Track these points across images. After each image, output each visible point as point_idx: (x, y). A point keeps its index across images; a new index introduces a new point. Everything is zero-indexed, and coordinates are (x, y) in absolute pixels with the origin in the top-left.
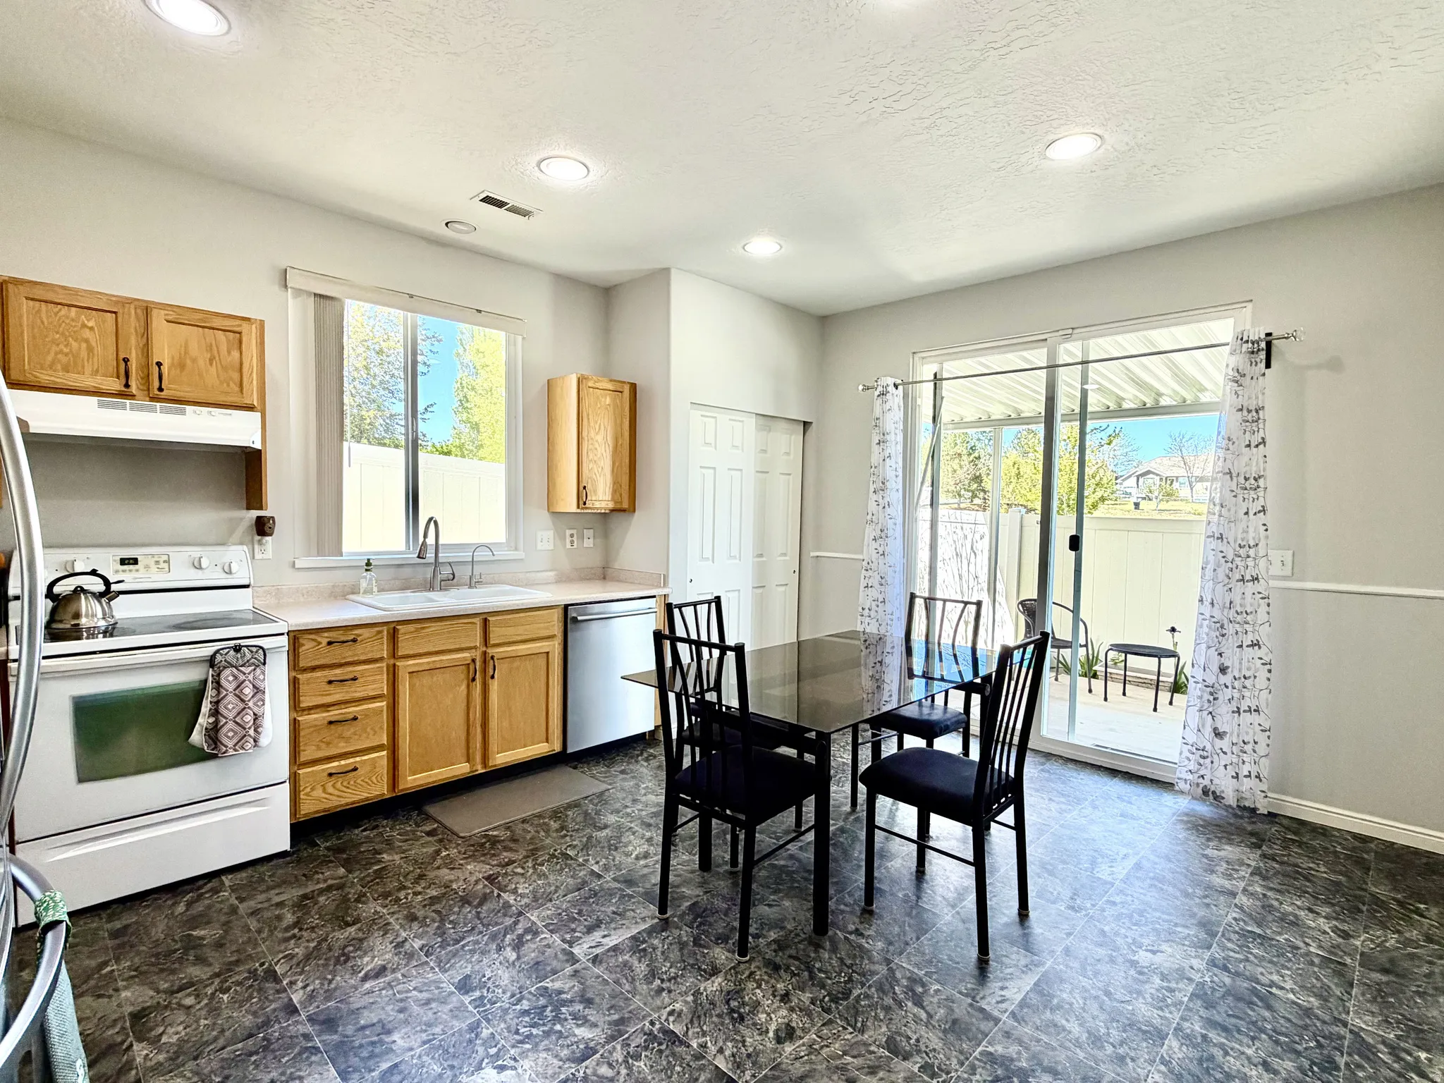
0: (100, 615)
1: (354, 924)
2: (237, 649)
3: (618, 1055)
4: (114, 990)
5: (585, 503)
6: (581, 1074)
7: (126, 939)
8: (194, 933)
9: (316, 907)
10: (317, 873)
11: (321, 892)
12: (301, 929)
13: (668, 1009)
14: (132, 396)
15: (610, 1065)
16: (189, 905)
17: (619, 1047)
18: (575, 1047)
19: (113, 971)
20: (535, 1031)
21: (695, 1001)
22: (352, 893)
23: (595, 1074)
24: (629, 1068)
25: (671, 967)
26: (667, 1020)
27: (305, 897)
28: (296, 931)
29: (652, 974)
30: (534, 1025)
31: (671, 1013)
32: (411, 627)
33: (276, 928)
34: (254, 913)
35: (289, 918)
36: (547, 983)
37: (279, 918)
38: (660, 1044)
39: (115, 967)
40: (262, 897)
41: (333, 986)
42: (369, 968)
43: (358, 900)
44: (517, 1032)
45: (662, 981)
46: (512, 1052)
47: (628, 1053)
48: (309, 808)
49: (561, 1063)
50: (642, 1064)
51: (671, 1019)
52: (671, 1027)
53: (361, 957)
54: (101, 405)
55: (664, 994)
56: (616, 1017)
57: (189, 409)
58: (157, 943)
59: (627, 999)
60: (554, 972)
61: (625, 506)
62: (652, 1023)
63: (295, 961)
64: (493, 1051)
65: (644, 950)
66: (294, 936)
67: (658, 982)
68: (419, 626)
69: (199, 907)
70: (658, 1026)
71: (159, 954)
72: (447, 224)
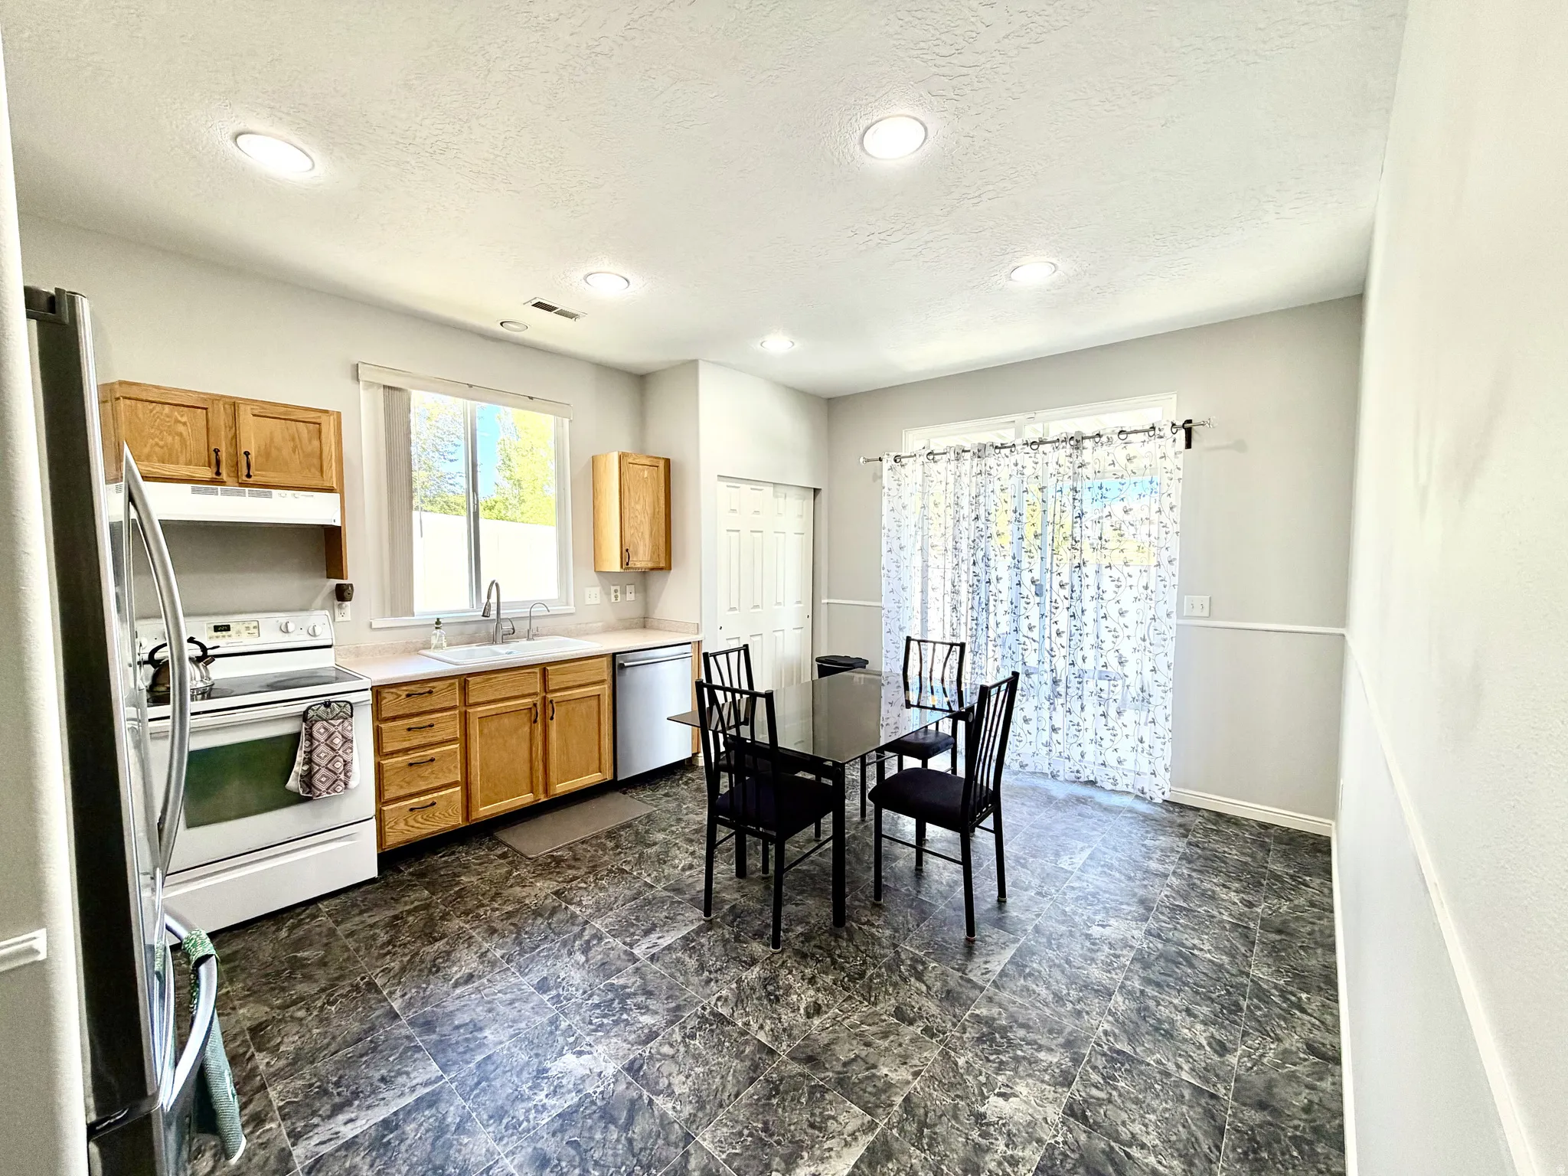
0: (198, 678)
1: (441, 938)
2: (327, 705)
3: (677, 1037)
4: (231, 1008)
5: (627, 564)
6: (647, 1054)
7: (237, 963)
8: (299, 955)
9: (406, 926)
10: (403, 896)
11: (409, 912)
12: (394, 946)
13: (716, 996)
14: (222, 483)
15: (671, 1045)
16: (291, 929)
17: (677, 1029)
18: (640, 1032)
19: (228, 992)
20: (605, 1021)
21: (738, 988)
22: (437, 913)
23: (659, 1053)
24: (687, 1046)
25: (717, 961)
26: (716, 1005)
27: (396, 917)
28: (390, 947)
29: (702, 967)
30: (605, 1016)
31: (719, 999)
32: (478, 679)
33: (371, 946)
34: (351, 934)
35: (383, 937)
36: (614, 980)
37: (374, 937)
38: (711, 1025)
39: (229, 989)
40: (357, 919)
41: (428, 993)
42: (458, 976)
43: (442, 918)
44: (591, 1023)
45: (710, 972)
46: (588, 1039)
47: (685, 1034)
48: (393, 839)
49: (630, 1046)
50: (697, 1042)
51: (719, 1004)
52: (720, 1010)
53: (449, 967)
54: (194, 491)
55: (712, 984)
56: (673, 1005)
57: (274, 491)
58: (267, 965)
59: (682, 989)
60: (619, 971)
61: (662, 565)
62: (704, 1008)
63: (392, 974)
64: (571, 1040)
65: (694, 947)
66: (389, 953)
67: (706, 973)
68: (485, 677)
69: (300, 932)
70: (708, 1011)
71: (268, 975)
72: (501, 324)
